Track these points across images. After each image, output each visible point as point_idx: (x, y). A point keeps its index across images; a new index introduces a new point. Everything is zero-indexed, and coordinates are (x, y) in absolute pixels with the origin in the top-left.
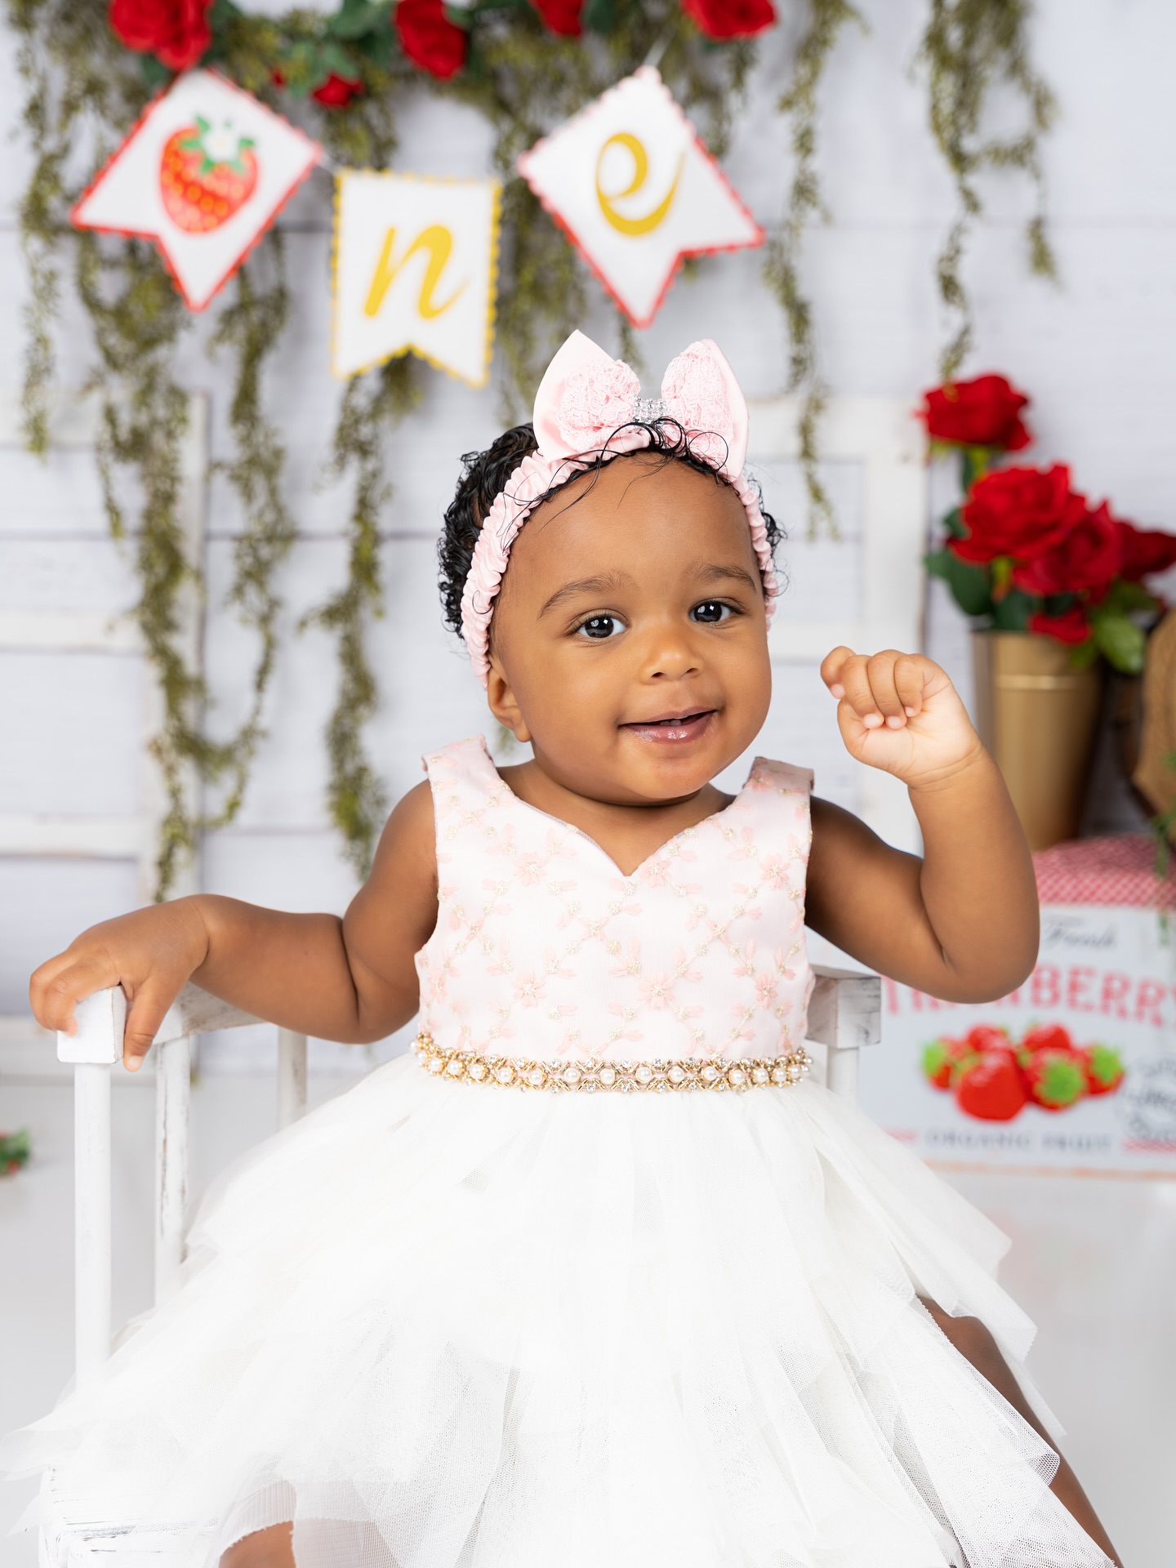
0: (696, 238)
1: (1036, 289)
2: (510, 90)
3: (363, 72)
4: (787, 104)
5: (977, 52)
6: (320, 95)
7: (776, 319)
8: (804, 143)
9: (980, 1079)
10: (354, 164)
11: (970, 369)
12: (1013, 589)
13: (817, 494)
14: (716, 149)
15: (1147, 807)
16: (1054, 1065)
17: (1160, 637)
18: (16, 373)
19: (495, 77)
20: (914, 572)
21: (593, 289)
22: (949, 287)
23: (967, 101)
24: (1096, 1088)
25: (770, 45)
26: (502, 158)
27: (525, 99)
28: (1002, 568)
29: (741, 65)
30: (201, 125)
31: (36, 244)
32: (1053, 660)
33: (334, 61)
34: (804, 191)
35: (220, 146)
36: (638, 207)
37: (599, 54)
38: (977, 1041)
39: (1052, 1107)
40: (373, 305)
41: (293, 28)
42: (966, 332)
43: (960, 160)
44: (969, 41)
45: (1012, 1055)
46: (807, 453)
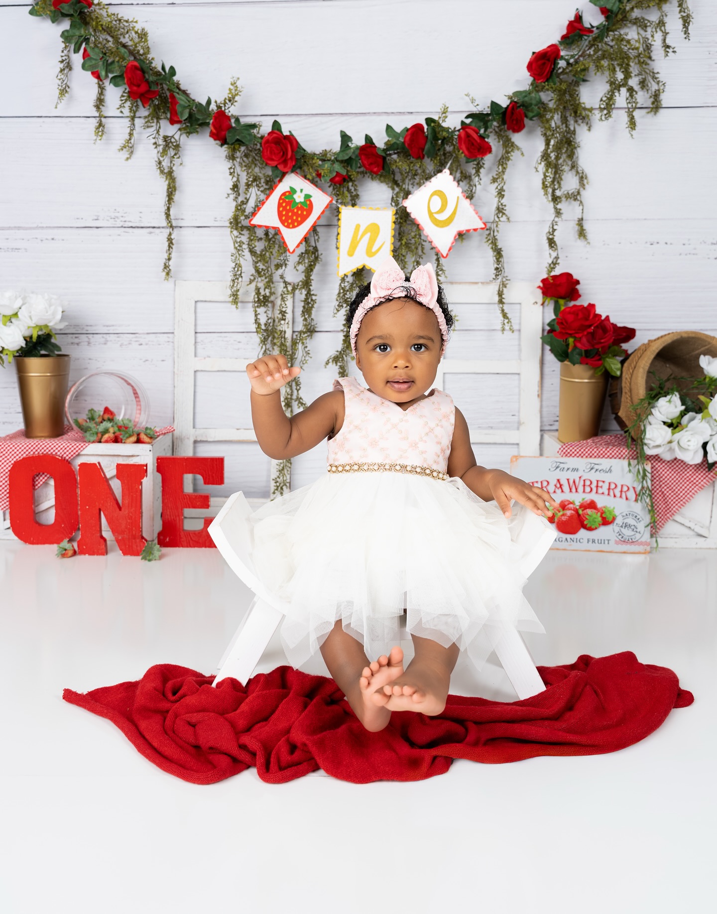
0: (463, 228)
1: (581, 243)
2: (398, 177)
3: (348, 171)
4: (494, 180)
5: (560, 161)
6: (332, 180)
7: (490, 255)
8: (501, 194)
9: (564, 518)
10: (345, 204)
11: (557, 271)
12: (575, 346)
13: (505, 316)
14: (470, 197)
15: (621, 424)
16: (592, 516)
17: (626, 365)
18: (229, 277)
19: (393, 173)
20: (540, 341)
21: (427, 245)
22: (552, 243)
23: (557, 179)
24: (605, 522)
25: (488, 160)
26: (395, 201)
27: (403, 181)
28: (571, 340)
29: (478, 168)
30: (292, 191)
31: (235, 233)
32: (590, 373)
33: (338, 167)
34: (500, 210)
35: (299, 198)
36: (442, 217)
37: (429, 164)
38: (563, 506)
39: (590, 529)
40: (351, 253)
41: (324, 157)
42: (557, 258)
43: (555, 199)
44: (557, 158)
45: (576, 511)
46: (501, 302)
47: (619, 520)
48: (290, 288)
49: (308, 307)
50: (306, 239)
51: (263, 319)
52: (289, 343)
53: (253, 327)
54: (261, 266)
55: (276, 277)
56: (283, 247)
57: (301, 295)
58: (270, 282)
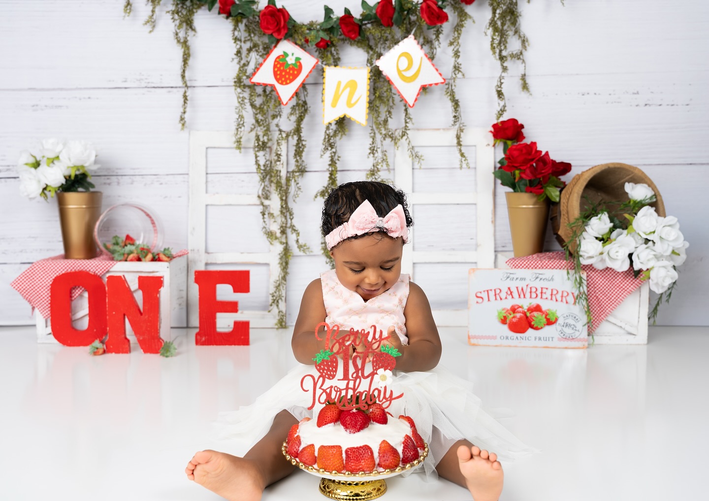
0: (426, 82)
1: (524, 94)
2: (372, 43)
3: (330, 38)
4: (451, 44)
5: (505, 27)
6: (317, 45)
7: (449, 105)
8: (457, 54)
9: (514, 320)
10: (328, 65)
11: (505, 117)
12: (521, 178)
13: (462, 155)
14: (432, 58)
15: (561, 241)
16: (538, 318)
17: (563, 192)
18: (234, 126)
19: (368, 39)
20: (492, 176)
21: (397, 98)
22: (500, 94)
23: (503, 41)
24: (549, 322)
25: (446, 27)
26: (370, 62)
27: (376, 45)
28: (517, 172)
29: (438, 33)
30: (285, 55)
31: (239, 90)
32: (534, 200)
33: (322, 35)
34: (457, 68)
35: (291, 60)
36: (409, 74)
37: (397, 31)
38: (514, 310)
39: (537, 329)
40: (334, 105)
41: (311, 27)
42: (504, 106)
43: (502, 58)
44: (503, 24)
45: (525, 313)
46: (459, 144)
47: (561, 321)
48: (284, 135)
49: (299, 151)
50: (296, 94)
51: (262, 162)
52: (283, 181)
53: (254, 168)
54: (260, 117)
55: (273, 127)
56: (278, 101)
57: (293, 140)
58: (267, 131)
